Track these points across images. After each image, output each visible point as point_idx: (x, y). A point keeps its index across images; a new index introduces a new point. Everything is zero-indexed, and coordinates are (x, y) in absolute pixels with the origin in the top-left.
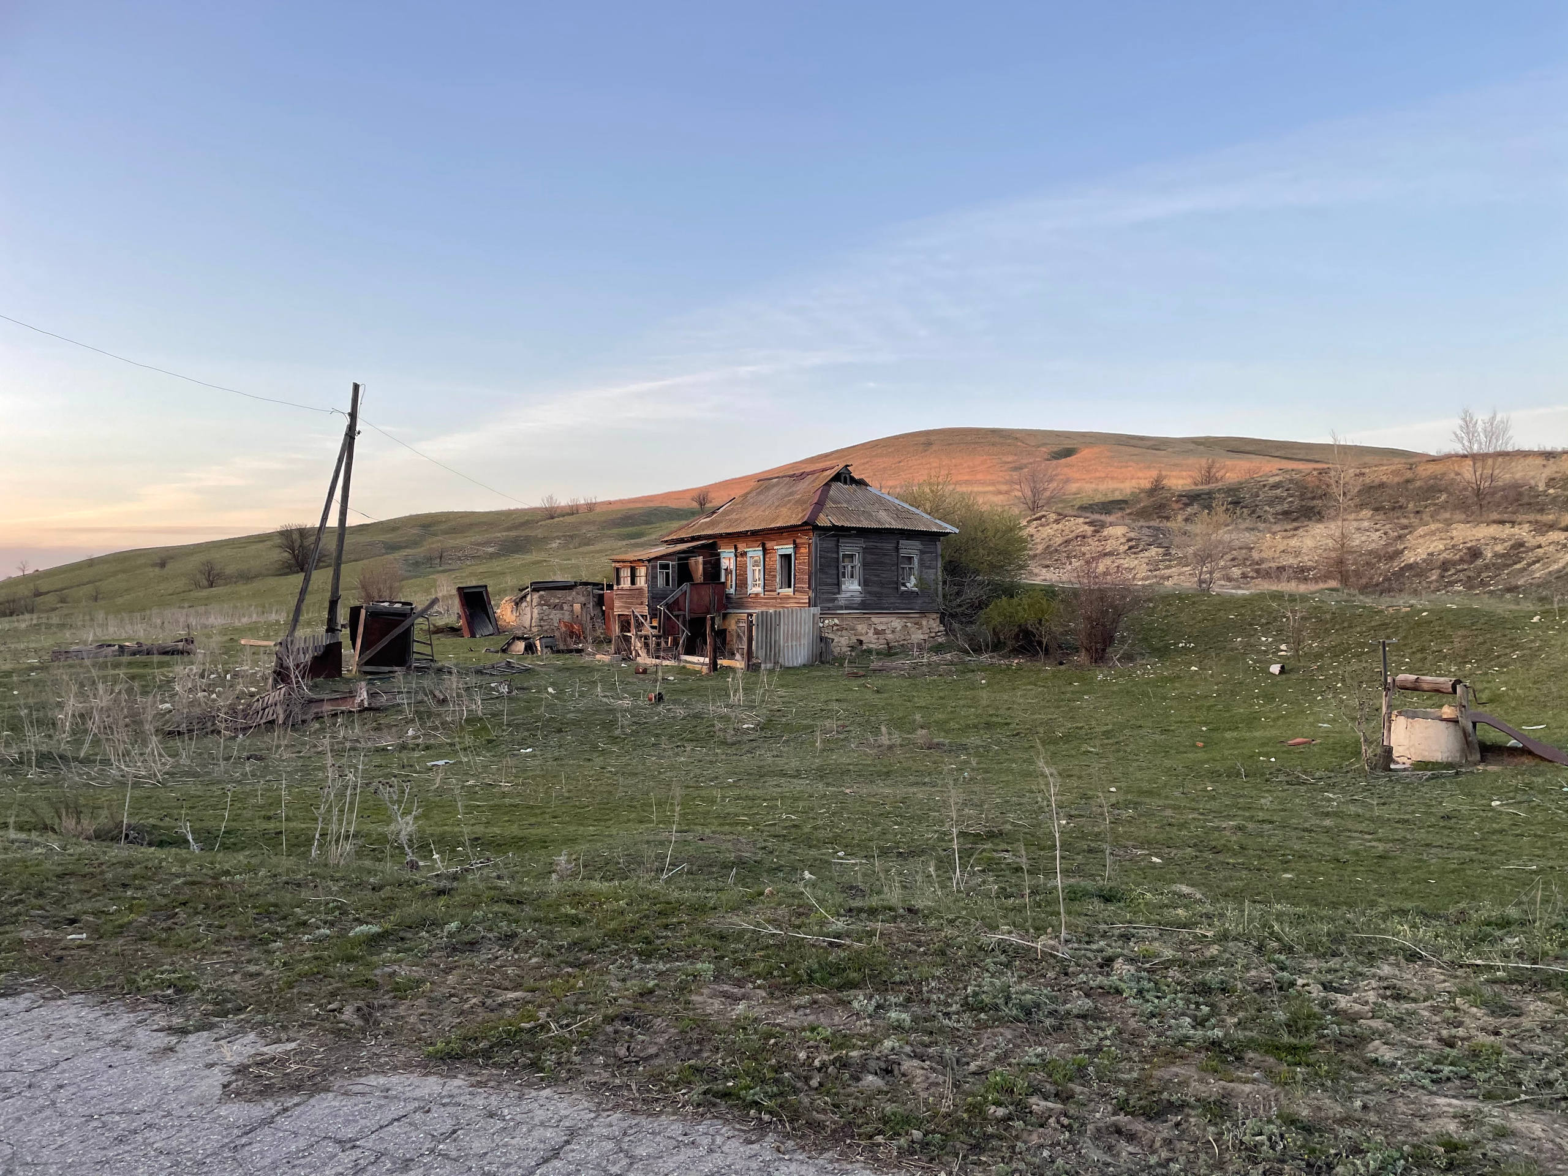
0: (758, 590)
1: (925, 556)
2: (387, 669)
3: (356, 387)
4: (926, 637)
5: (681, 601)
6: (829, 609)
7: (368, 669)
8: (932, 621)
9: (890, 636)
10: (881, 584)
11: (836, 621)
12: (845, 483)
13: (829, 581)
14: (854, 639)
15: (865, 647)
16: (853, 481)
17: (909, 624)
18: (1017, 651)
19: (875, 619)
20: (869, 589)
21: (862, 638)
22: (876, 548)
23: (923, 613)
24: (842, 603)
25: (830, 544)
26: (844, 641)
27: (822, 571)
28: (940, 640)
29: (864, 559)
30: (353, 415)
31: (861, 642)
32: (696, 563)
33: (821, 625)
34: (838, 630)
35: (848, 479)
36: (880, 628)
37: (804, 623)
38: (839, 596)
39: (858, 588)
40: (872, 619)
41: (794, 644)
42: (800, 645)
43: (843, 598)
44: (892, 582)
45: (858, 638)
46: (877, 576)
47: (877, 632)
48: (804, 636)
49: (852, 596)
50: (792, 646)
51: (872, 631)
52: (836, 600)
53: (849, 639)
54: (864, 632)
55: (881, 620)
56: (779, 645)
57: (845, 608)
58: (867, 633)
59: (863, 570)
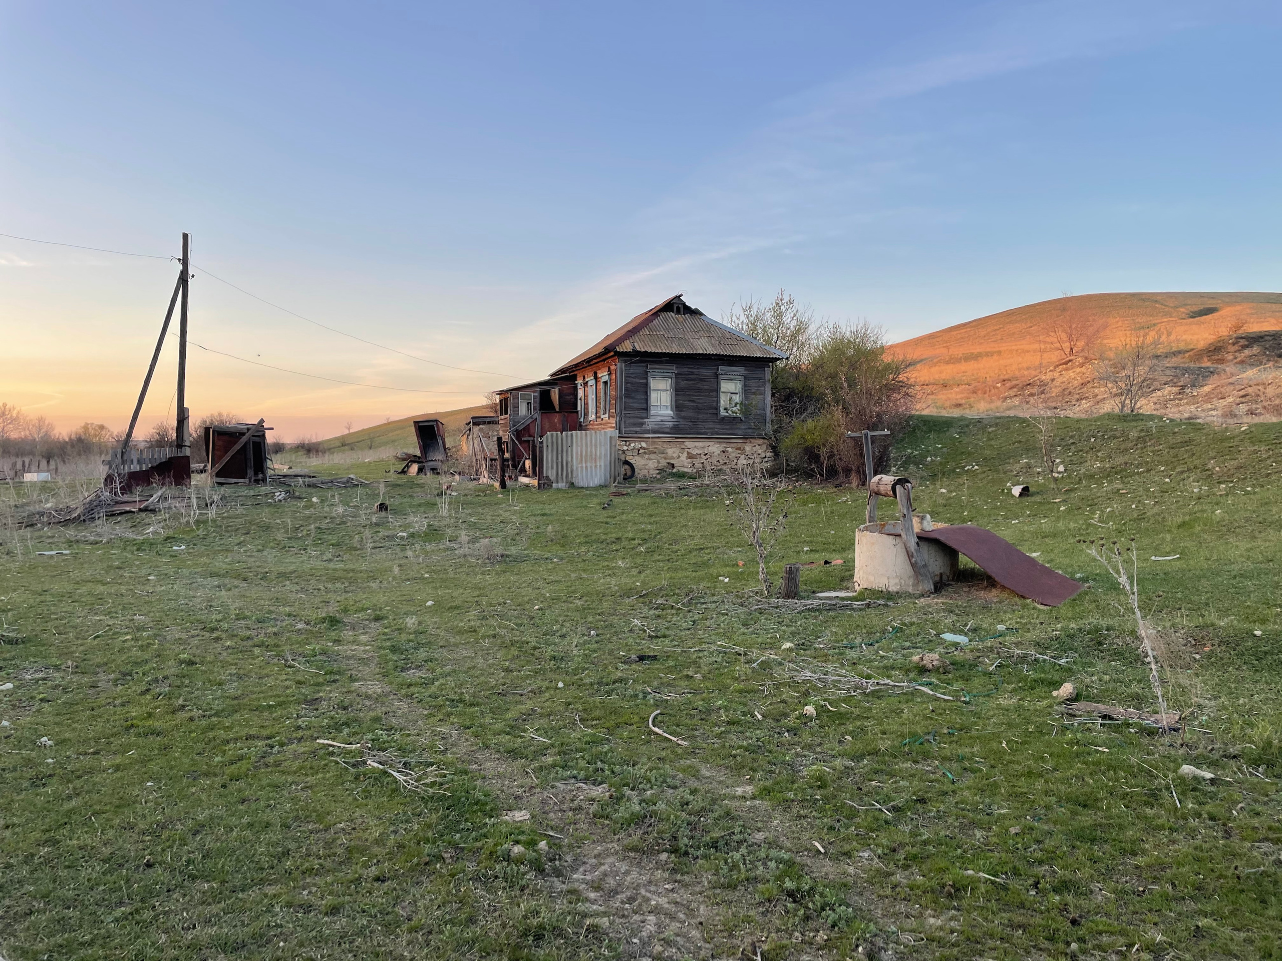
0: (594, 417)
1: (751, 382)
2: (233, 480)
3: (185, 237)
6: (636, 432)
7: (222, 480)
8: (757, 448)
9: (706, 460)
10: (697, 409)
11: (644, 445)
12: (678, 312)
13: (636, 405)
14: (663, 463)
15: (674, 470)
16: (687, 310)
17: (730, 450)
19: (689, 443)
20: (683, 414)
21: (672, 462)
22: (692, 373)
23: (746, 438)
24: (650, 426)
25: (637, 369)
26: (652, 464)
27: (627, 396)
29: (677, 384)
30: (185, 261)
31: (673, 466)
32: (555, 393)
33: (625, 448)
34: (645, 453)
35: (682, 309)
36: (695, 452)
37: (600, 445)
38: (646, 420)
39: (670, 412)
40: (686, 444)
41: (589, 465)
42: (596, 466)
43: (651, 422)
44: (711, 408)
45: (668, 461)
46: (693, 401)
47: (690, 456)
48: (600, 458)
49: (662, 421)
50: (586, 467)
51: (685, 454)
52: (642, 424)
53: (659, 462)
54: (675, 455)
55: (697, 444)
56: (572, 466)
57: (654, 432)
58: (679, 457)
59: (676, 395)
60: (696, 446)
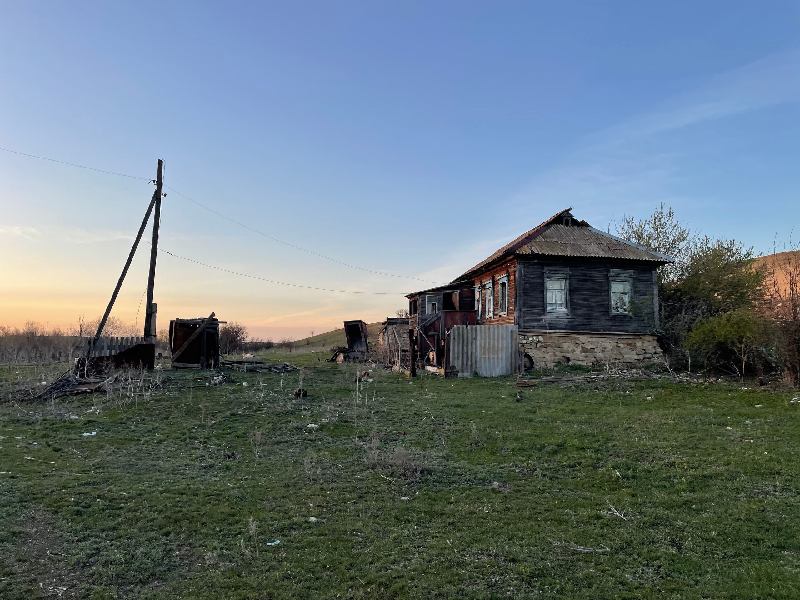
0: (491, 315)
1: (640, 284)
2: (190, 365)
3: (160, 162)
4: (641, 357)
5: (436, 323)
6: (534, 328)
7: (177, 364)
8: (646, 344)
9: (600, 355)
10: (590, 308)
11: (541, 339)
12: (567, 224)
13: (533, 303)
14: (560, 356)
15: (570, 363)
16: (575, 223)
17: (621, 345)
19: (583, 339)
20: (578, 312)
21: (568, 355)
22: (585, 275)
23: (637, 335)
24: (547, 323)
25: (533, 271)
26: (549, 357)
28: (656, 360)
29: (571, 285)
31: (568, 359)
32: (456, 295)
33: (524, 342)
34: (542, 347)
35: (570, 222)
36: (589, 347)
37: (502, 339)
38: (542, 317)
39: (564, 310)
40: (581, 339)
41: (492, 356)
42: (498, 358)
43: (547, 319)
44: (603, 306)
45: (564, 354)
46: (586, 300)
47: (584, 350)
48: (502, 351)
49: (558, 318)
50: (489, 358)
51: (580, 349)
52: (540, 320)
53: (555, 355)
54: (570, 349)
55: (590, 339)
56: (476, 357)
57: (551, 328)
58: (574, 351)
59: (570, 294)
60: (588, 341)
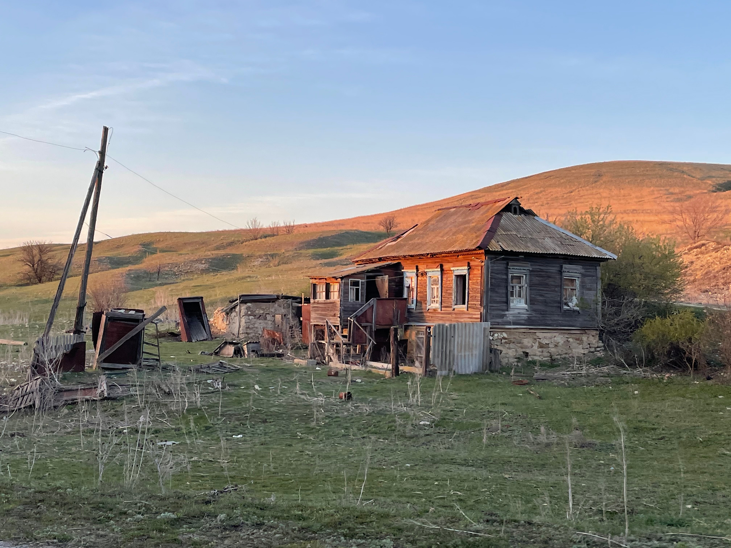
0: (436, 306)
1: (587, 279)
2: (121, 366)
3: (106, 130)
4: (586, 352)
5: (369, 314)
6: (498, 324)
7: (106, 365)
8: (591, 338)
9: (553, 350)
10: (545, 303)
12: (515, 213)
13: (498, 299)
14: (520, 352)
15: (530, 359)
16: (522, 211)
17: (570, 340)
18: (668, 367)
19: (540, 334)
20: (535, 307)
21: (527, 351)
22: (542, 271)
23: (584, 330)
24: (510, 318)
25: (500, 266)
26: (511, 353)
27: (493, 290)
28: (599, 354)
29: (530, 281)
30: (102, 153)
31: (526, 354)
32: (383, 281)
33: (491, 338)
34: (506, 343)
35: (518, 210)
36: (545, 342)
37: (477, 336)
38: (506, 313)
39: (526, 306)
40: (537, 334)
41: (467, 354)
42: (472, 355)
43: (510, 315)
44: (556, 302)
45: (524, 350)
46: (541, 296)
47: (541, 346)
48: (476, 348)
49: (519, 313)
50: (465, 356)
51: (537, 344)
52: (503, 316)
53: (516, 351)
54: (529, 345)
55: (545, 335)
56: (454, 355)
57: (514, 324)
58: (532, 346)
59: (530, 290)
